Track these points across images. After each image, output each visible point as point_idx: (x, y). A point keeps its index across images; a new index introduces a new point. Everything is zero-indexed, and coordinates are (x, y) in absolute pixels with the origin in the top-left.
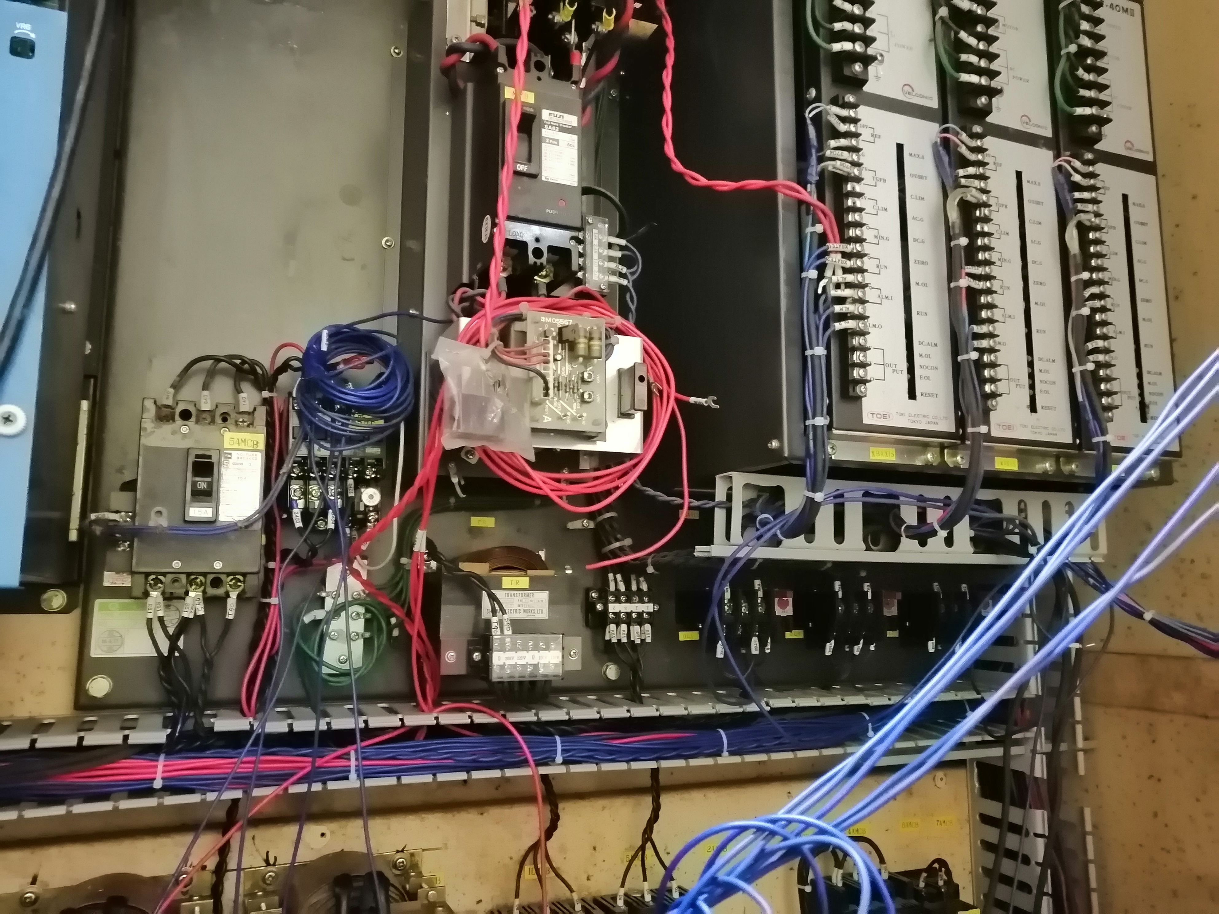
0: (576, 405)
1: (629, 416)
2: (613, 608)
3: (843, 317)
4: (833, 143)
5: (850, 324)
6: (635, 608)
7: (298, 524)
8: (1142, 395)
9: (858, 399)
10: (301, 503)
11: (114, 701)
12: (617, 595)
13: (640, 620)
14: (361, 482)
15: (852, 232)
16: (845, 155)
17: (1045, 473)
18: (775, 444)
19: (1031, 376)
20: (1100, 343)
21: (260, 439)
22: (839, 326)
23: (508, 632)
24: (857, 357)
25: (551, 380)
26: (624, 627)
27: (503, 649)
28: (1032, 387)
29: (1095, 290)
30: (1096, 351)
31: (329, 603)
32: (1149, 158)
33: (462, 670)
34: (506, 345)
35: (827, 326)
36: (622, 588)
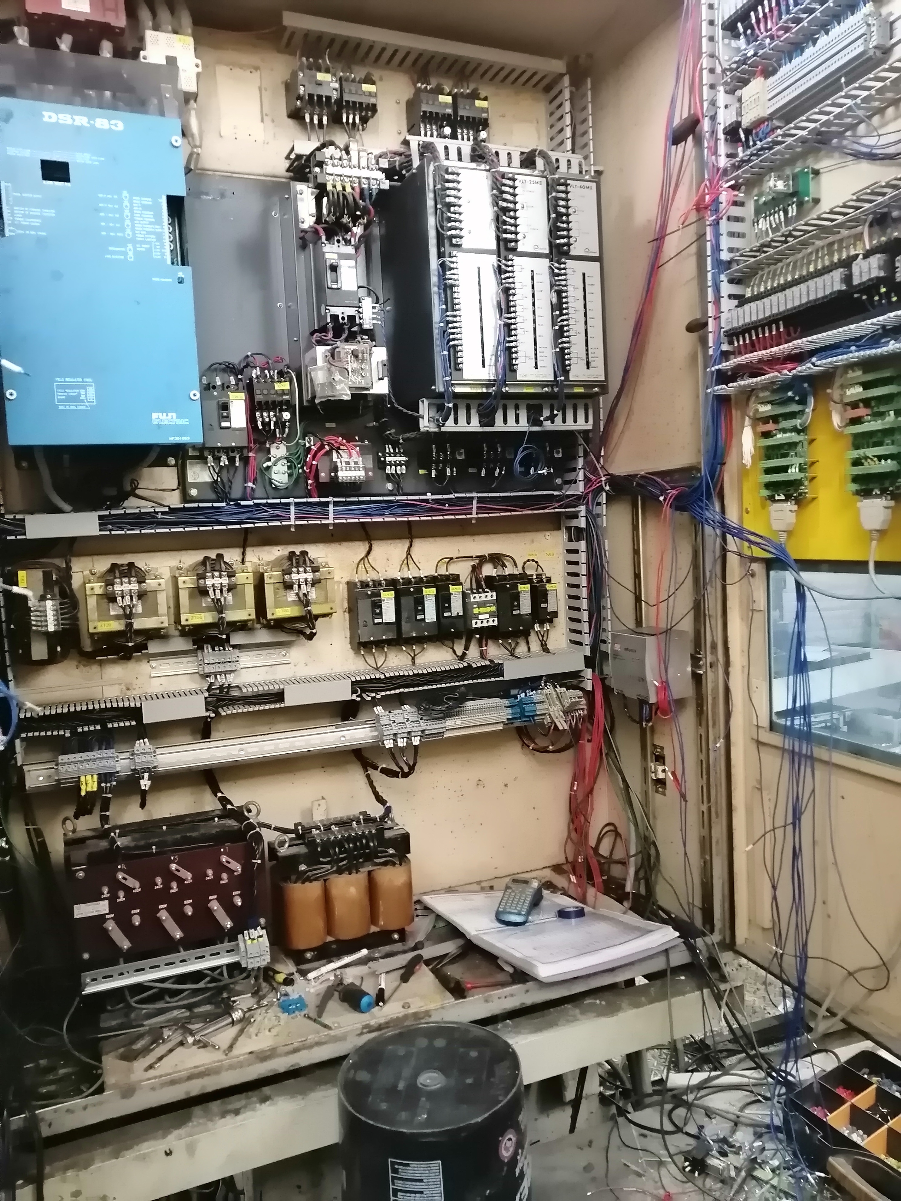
0: (360, 377)
1: (382, 379)
2: (388, 459)
3: (454, 340)
4: (448, 273)
5: (456, 342)
6: (398, 459)
7: (261, 427)
8: (588, 358)
9: (460, 370)
10: (261, 419)
11: (199, 498)
12: (390, 454)
13: (401, 465)
14: (281, 410)
15: (457, 307)
16: (453, 277)
17: (546, 392)
18: (433, 387)
19: (536, 354)
20: (565, 339)
21: (242, 395)
22: (451, 343)
23: (344, 464)
24: (459, 354)
25: (350, 370)
26: (393, 467)
27: (342, 470)
28: (536, 359)
29: (565, 317)
30: (563, 343)
31: (273, 459)
32: (597, 255)
33: (327, 480)
34: (333, 358)
35: (448, 343)
36: (392, 451)
